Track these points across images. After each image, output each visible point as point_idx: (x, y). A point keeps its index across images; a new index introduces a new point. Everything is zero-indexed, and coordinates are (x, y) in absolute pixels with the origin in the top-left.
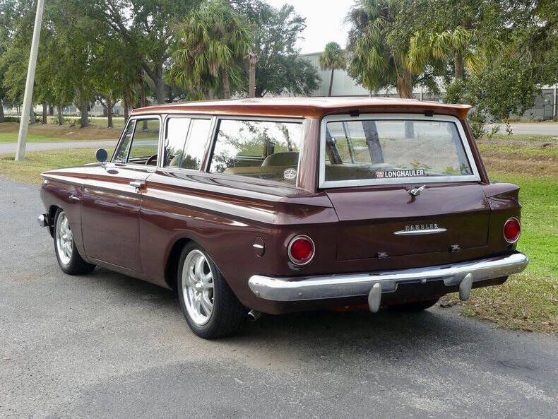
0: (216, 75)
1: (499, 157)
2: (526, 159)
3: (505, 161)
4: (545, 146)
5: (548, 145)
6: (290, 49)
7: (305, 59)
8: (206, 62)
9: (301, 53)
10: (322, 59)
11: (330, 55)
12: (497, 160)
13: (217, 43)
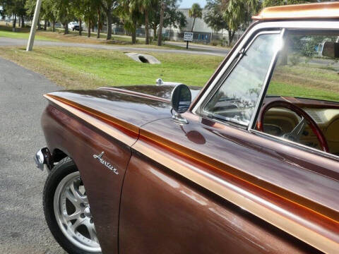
0: (142, 13)
1: (312, 78)
6: (173, 5)
7: (181, 11)
8: (136, 5)
9: (180, 7)
10: (190, 12)
11: (195, 10)
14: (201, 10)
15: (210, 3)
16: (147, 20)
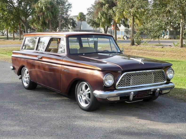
2: (157, 52)
3: (150, 52)
4: (162, 47)
5: (163, 47)
8: (44, 18)
10: (77, 18)
12: (147, 52)
13: (48, 12)
14: (84, 16)
15: (89, 11)
16: (50, 26)
